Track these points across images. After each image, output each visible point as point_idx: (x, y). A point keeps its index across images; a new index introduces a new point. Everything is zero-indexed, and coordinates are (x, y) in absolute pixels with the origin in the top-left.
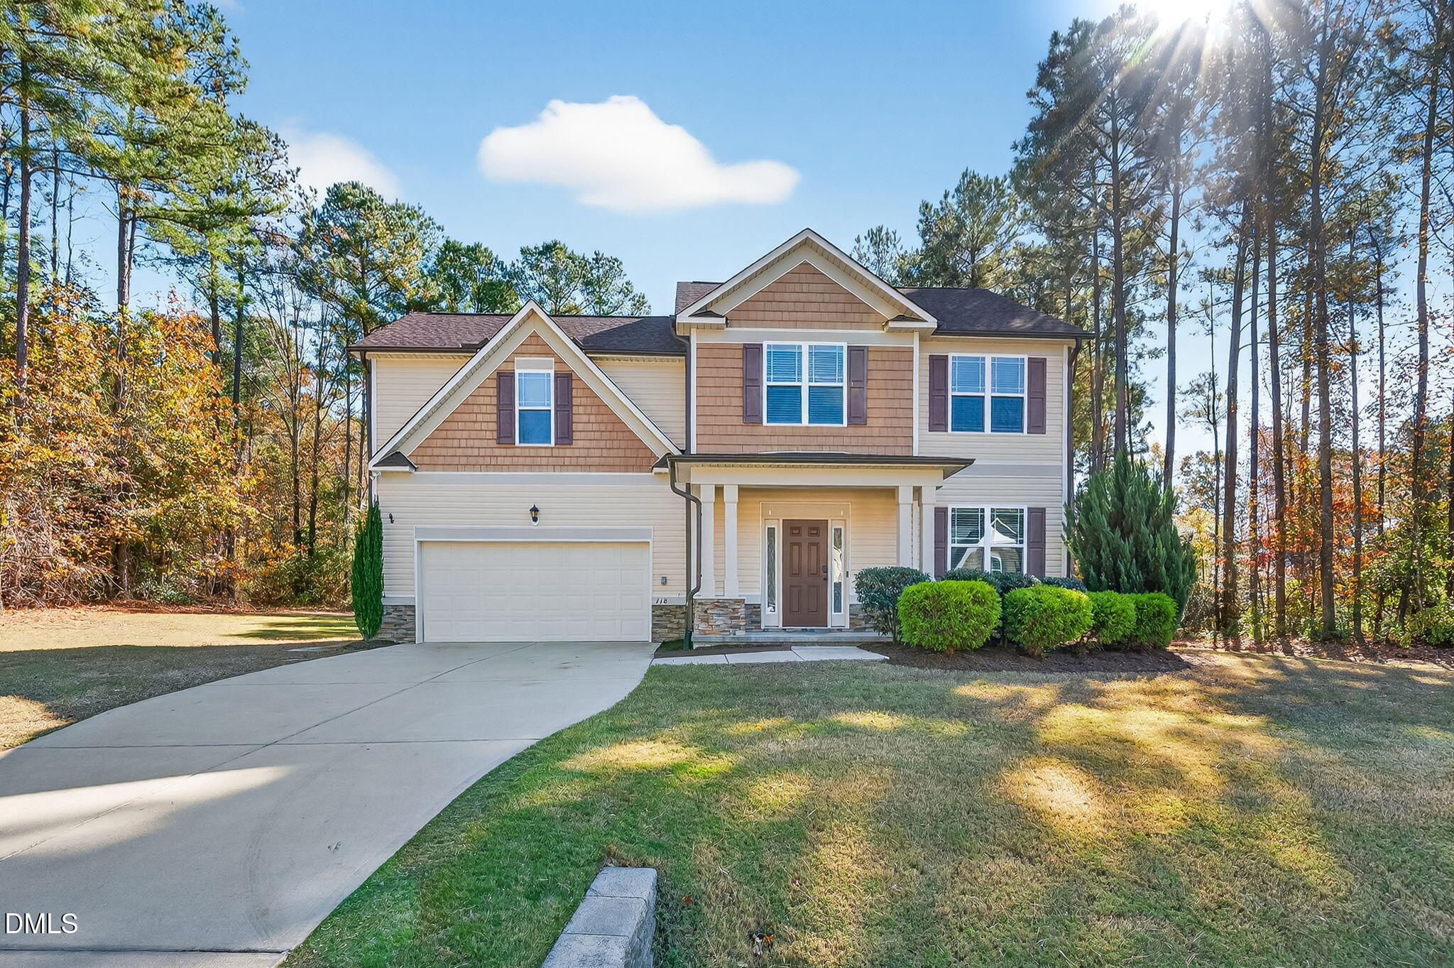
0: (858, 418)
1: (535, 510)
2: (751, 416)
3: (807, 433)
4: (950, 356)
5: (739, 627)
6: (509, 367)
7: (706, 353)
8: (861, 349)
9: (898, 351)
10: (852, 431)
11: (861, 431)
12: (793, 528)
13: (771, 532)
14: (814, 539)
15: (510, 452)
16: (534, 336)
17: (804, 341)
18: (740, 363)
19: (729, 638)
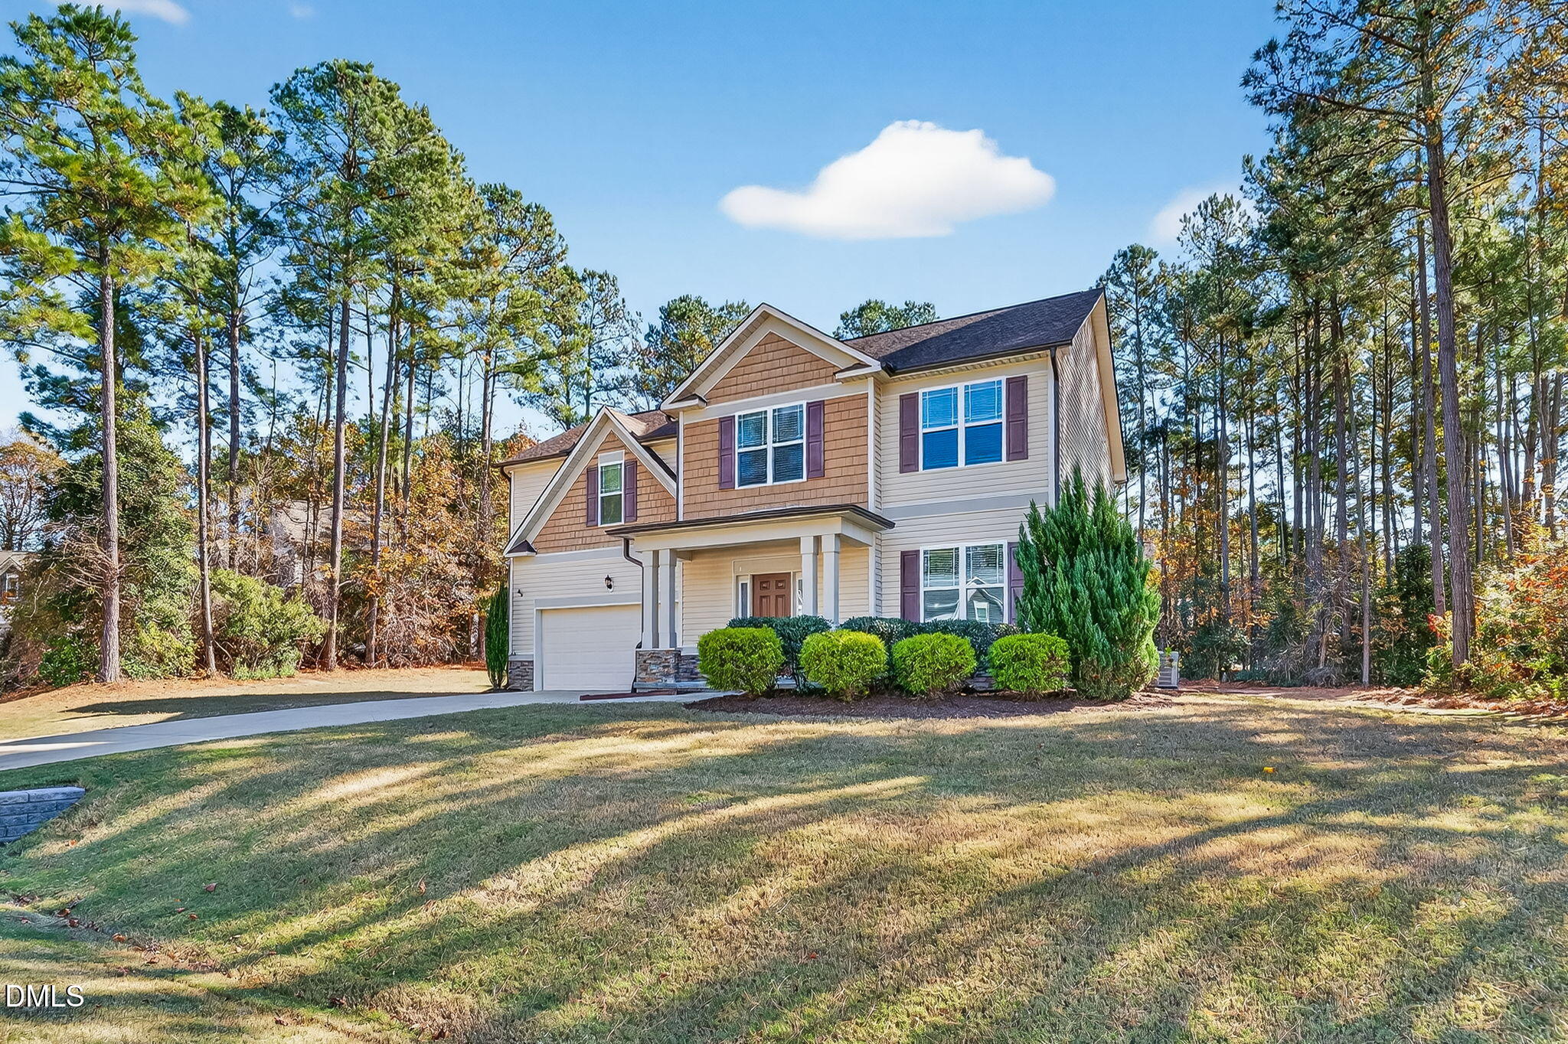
0: (818, 471)
1: (608, 579)
2: (726, 483)
3: (772, 491)
4: (921, 392)
5: (667, 675)
6: (594, 462)
7: (690, 432)
8: (820, 405)
9: (853, 398)
10: (812, 484)
11: (821, 483)
12: (761, 582)
13: (744, 585)
14: (781, 592)
15: (595, 532)
16: (612, 434)
17: (768, 405)
18: (717, 436)
19: (660, 684)
